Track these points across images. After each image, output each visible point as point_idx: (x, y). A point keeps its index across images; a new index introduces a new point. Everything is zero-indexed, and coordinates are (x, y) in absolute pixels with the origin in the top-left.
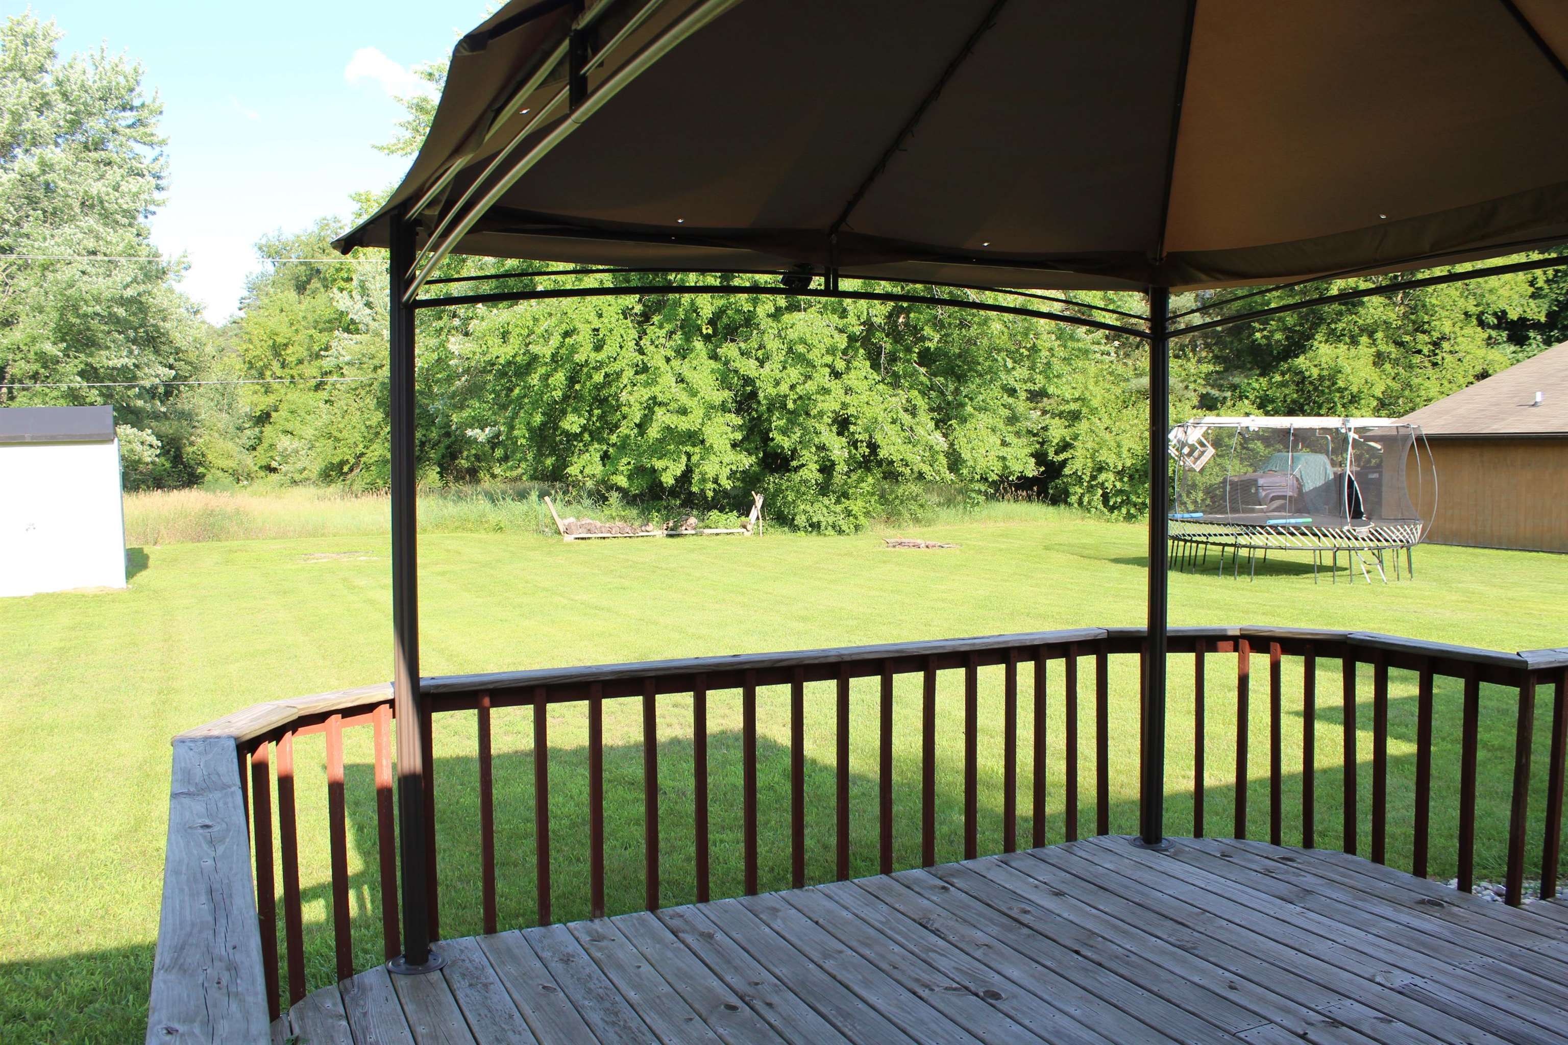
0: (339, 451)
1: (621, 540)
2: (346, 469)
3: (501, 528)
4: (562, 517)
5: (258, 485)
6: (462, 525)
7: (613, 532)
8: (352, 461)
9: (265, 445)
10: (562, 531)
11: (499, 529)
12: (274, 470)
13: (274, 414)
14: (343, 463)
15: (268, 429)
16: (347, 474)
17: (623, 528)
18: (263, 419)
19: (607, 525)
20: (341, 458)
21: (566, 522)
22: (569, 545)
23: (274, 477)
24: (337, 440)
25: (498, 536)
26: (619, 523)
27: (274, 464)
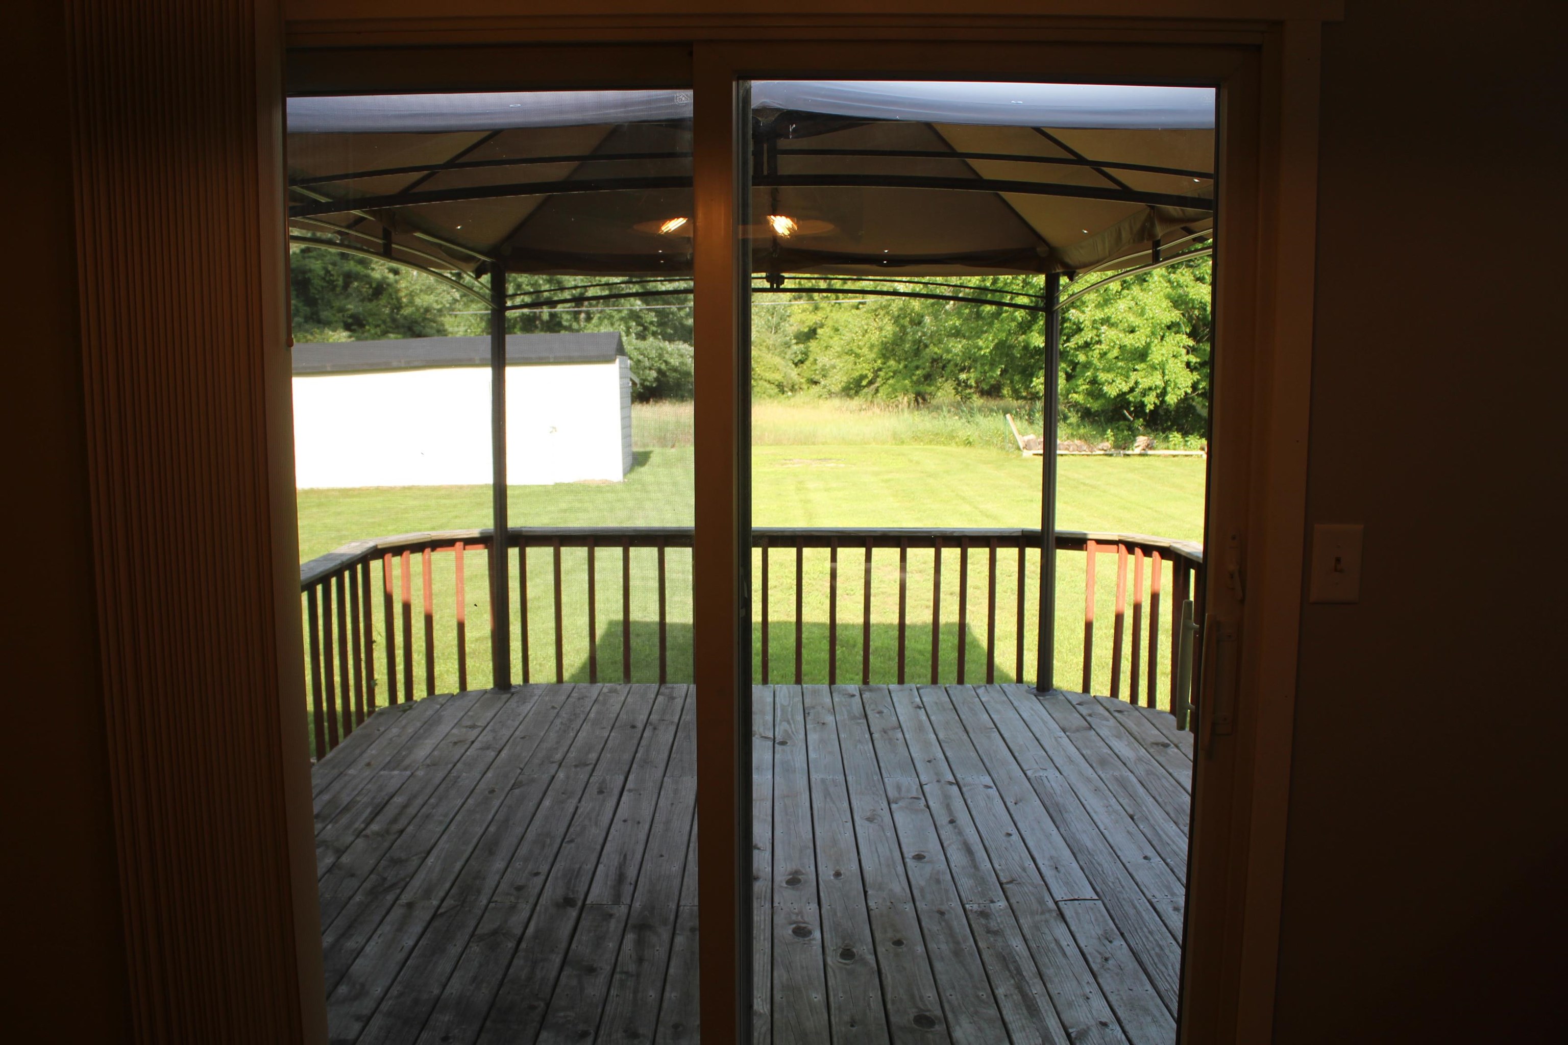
0: (859, 366)
1: (1078, 458)
2: (864, 383)
3: (970, 443)
4: (1022, 434)
5: (800, 397)
6: (935, 438)
7: (1071, 449)
8: (870, 376)
9: (811, 359)
10: (1021, 447)
11: (969, 443)
12: (816, 383)
13: (819, 331)
14: (863, 377)
15: (813, 344)
16: (864, 387)
17: (1081, 447)
18: (812, 333)
19: (1066, 443)
20: (860, 372)
21: (1026, 438)
22: (1026, 460)
23: (815, 389)
24: (858, 356)
25: (968, 449)
26: (1077, 442)
27: (817, 378)
